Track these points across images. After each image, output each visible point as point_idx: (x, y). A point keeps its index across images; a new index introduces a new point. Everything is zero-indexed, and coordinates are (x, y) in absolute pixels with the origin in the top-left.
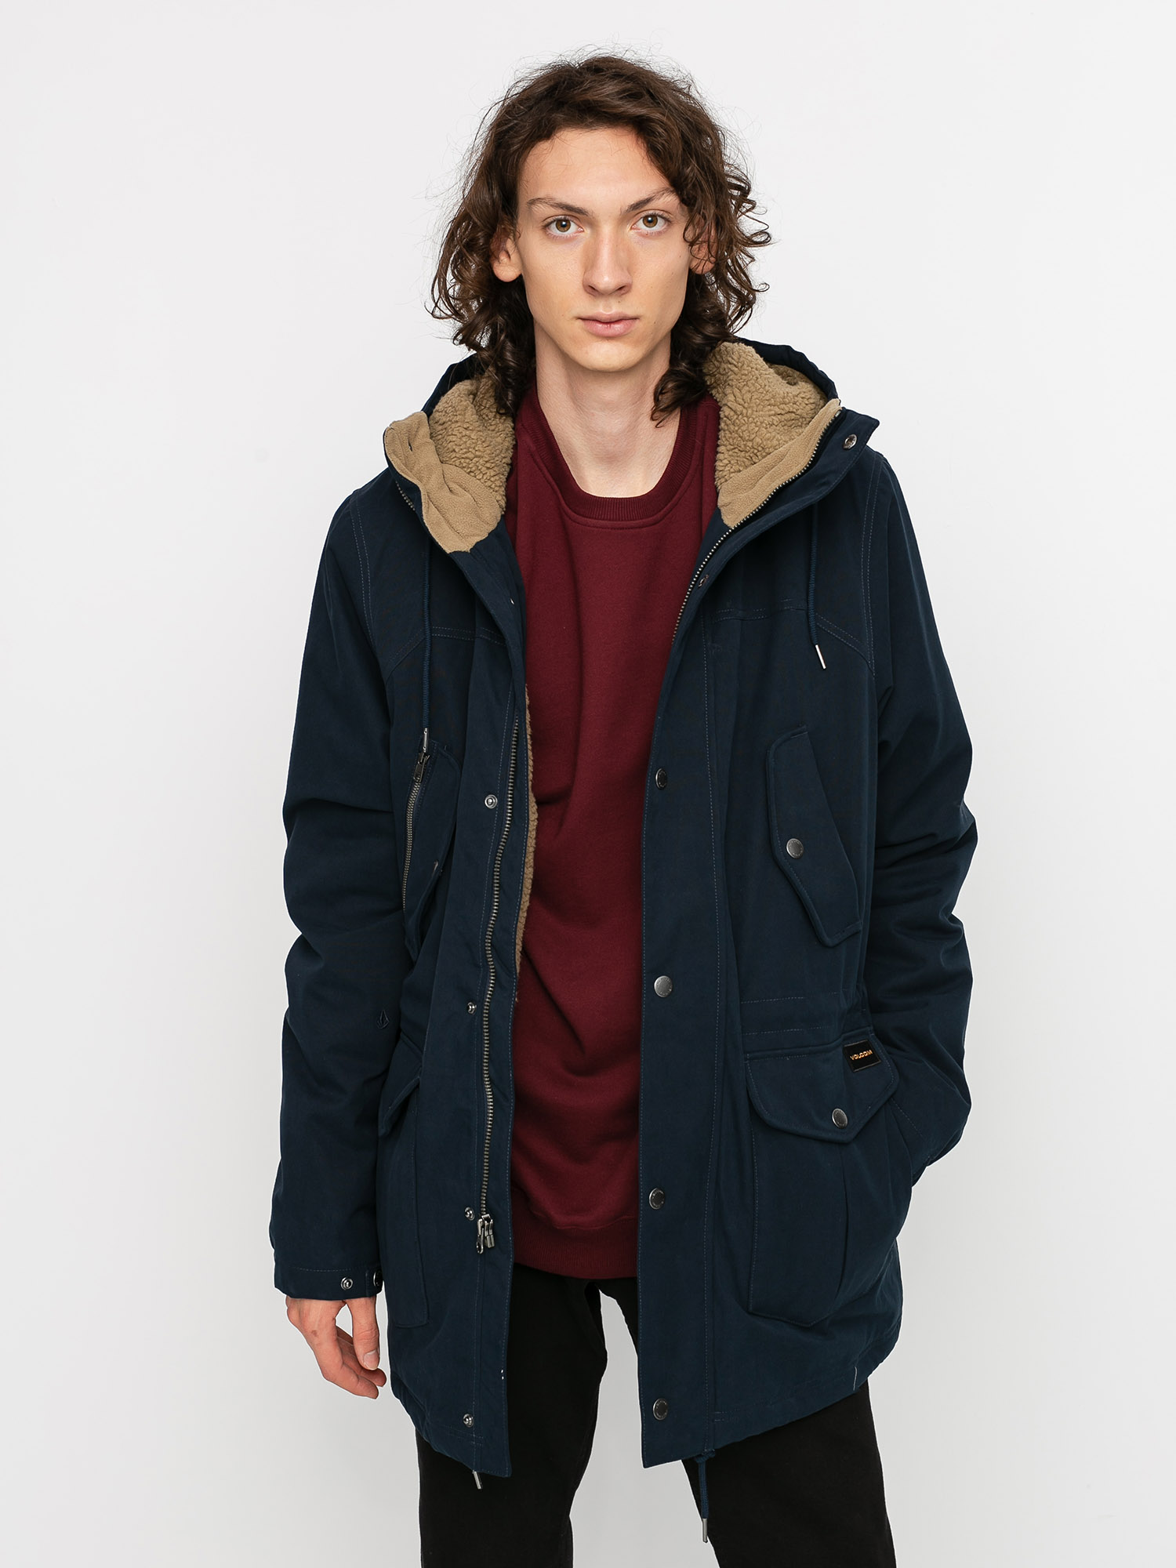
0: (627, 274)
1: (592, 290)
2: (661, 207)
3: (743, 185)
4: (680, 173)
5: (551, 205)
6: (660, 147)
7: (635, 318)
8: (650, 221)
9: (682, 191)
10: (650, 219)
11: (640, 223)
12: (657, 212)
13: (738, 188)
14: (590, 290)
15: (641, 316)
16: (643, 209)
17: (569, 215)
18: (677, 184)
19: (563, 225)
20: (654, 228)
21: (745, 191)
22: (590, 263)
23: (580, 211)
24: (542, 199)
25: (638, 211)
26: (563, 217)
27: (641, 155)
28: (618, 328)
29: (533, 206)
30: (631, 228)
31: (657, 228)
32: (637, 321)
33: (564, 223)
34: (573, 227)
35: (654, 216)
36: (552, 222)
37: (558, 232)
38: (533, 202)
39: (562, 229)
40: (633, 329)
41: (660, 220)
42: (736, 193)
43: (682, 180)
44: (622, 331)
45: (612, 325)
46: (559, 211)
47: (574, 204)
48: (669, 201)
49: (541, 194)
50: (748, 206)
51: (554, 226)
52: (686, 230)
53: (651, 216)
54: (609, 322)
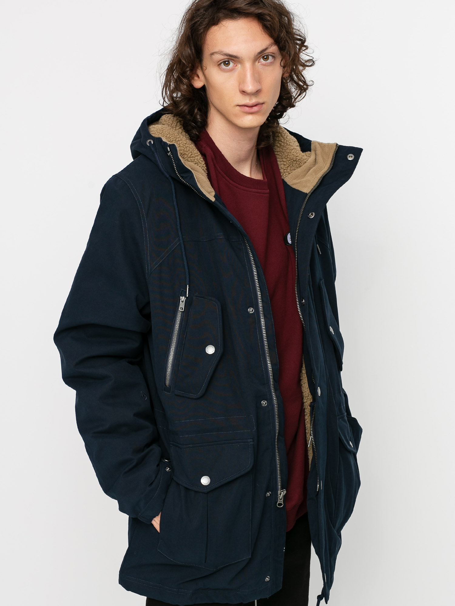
0: (259, 84)
1: (243, 92)
2: (271, 52)
3: (302, 38)
4: (279, 36)
5: (222, 55)
6: (269, 26)
7: (263, 104)
8: (266, 58)
9: (279, 44)
10: (265, 57)
11: (262, 60)
12: (269, 54)
13: (300, 40)
14: (243, 93)
15: (265, 102)
16: (263, 53)
17: (230, 59)
18: (277, 41)
19: (226, 63)
20: (268, 61)
21: (303, 41)
22: (242, 81)
23: (236, 57)
24: (217, 52)
25: (261, 54)
26: (228, 60)
27: (260, 29)
28: (255, 109)
29: (213, 56)
30: (258, 63)
31: (269, 61)
32: (264, 105)
33: (227, 63)
34: (231, 64)
35: (267, 56)
36: (222, 63)
37: (225, 67)
38: (212, 54)
39: (226, 65)
40: (262, 108)
41: (270, 57)
42: (298, 42)
43: (280, 39)
44: (258, 110)
45: (253, 107)
46: (226, 57)
47: (233, 54)
48: (274, 49)
49: (216, 50)
50: (304, 48)
51: (222, 64)
52: (281, 61)
53: (266, 56)
54: (252, 106)
